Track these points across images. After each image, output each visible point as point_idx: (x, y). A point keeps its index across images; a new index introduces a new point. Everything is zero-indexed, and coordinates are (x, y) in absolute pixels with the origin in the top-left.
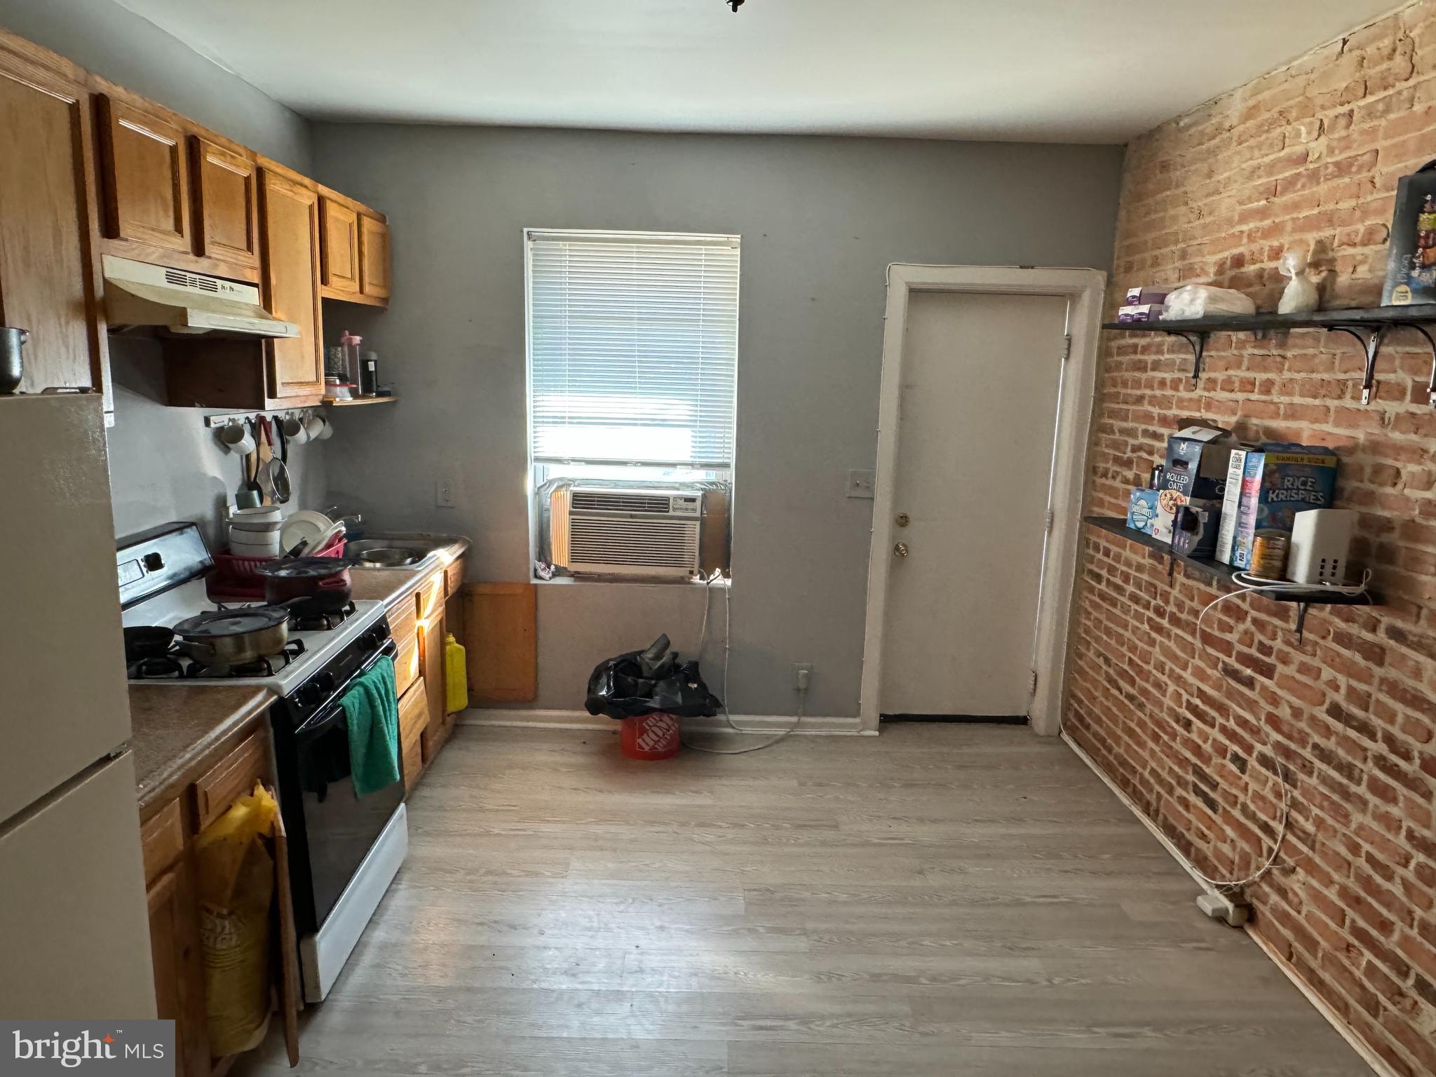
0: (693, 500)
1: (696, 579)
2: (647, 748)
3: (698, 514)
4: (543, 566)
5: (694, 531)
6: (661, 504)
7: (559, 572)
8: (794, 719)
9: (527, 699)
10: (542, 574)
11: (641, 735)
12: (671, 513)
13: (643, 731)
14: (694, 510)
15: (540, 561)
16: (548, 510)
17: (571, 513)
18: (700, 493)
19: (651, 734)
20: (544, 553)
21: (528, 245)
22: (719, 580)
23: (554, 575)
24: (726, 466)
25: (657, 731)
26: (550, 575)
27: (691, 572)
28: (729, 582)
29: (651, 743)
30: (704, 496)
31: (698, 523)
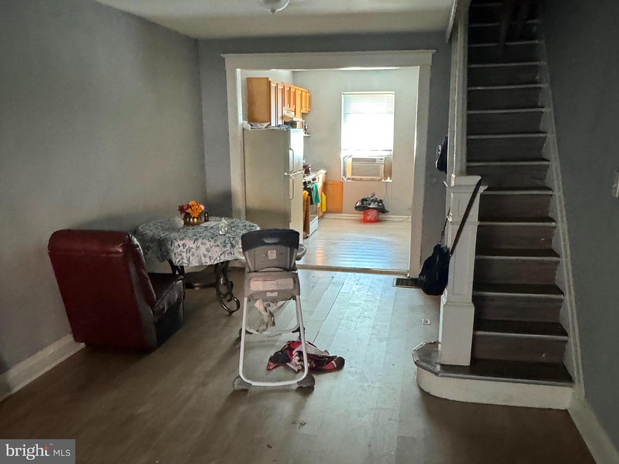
0: (382, 159)
1: (383, 180)
2: (369, 220)
3: (383, 163)
4: (344, 177)
5: (382, 167)
6: (374, 160)
7: (348, 179)
8: (407, 217)
9: (339, 211)
10: (344, 179)
11: (368, 216)
12: (377, 163)
13: (368, 215)
14: (382, 162)
15: (344, 176)
16: (346, 163)
17: (352, 163)
18: (384, 158)
19: (370, 216)
20: (345, 175)
21: (343, 96)
22: (389, 180)
23: (347, 179)
24: (391, 150)
25: (372, 215)
26: (346, 179)
27: (381, 178)
28: (391, 181)
29: (370, 218)
30: (385, 159)
31: (383, 165)
